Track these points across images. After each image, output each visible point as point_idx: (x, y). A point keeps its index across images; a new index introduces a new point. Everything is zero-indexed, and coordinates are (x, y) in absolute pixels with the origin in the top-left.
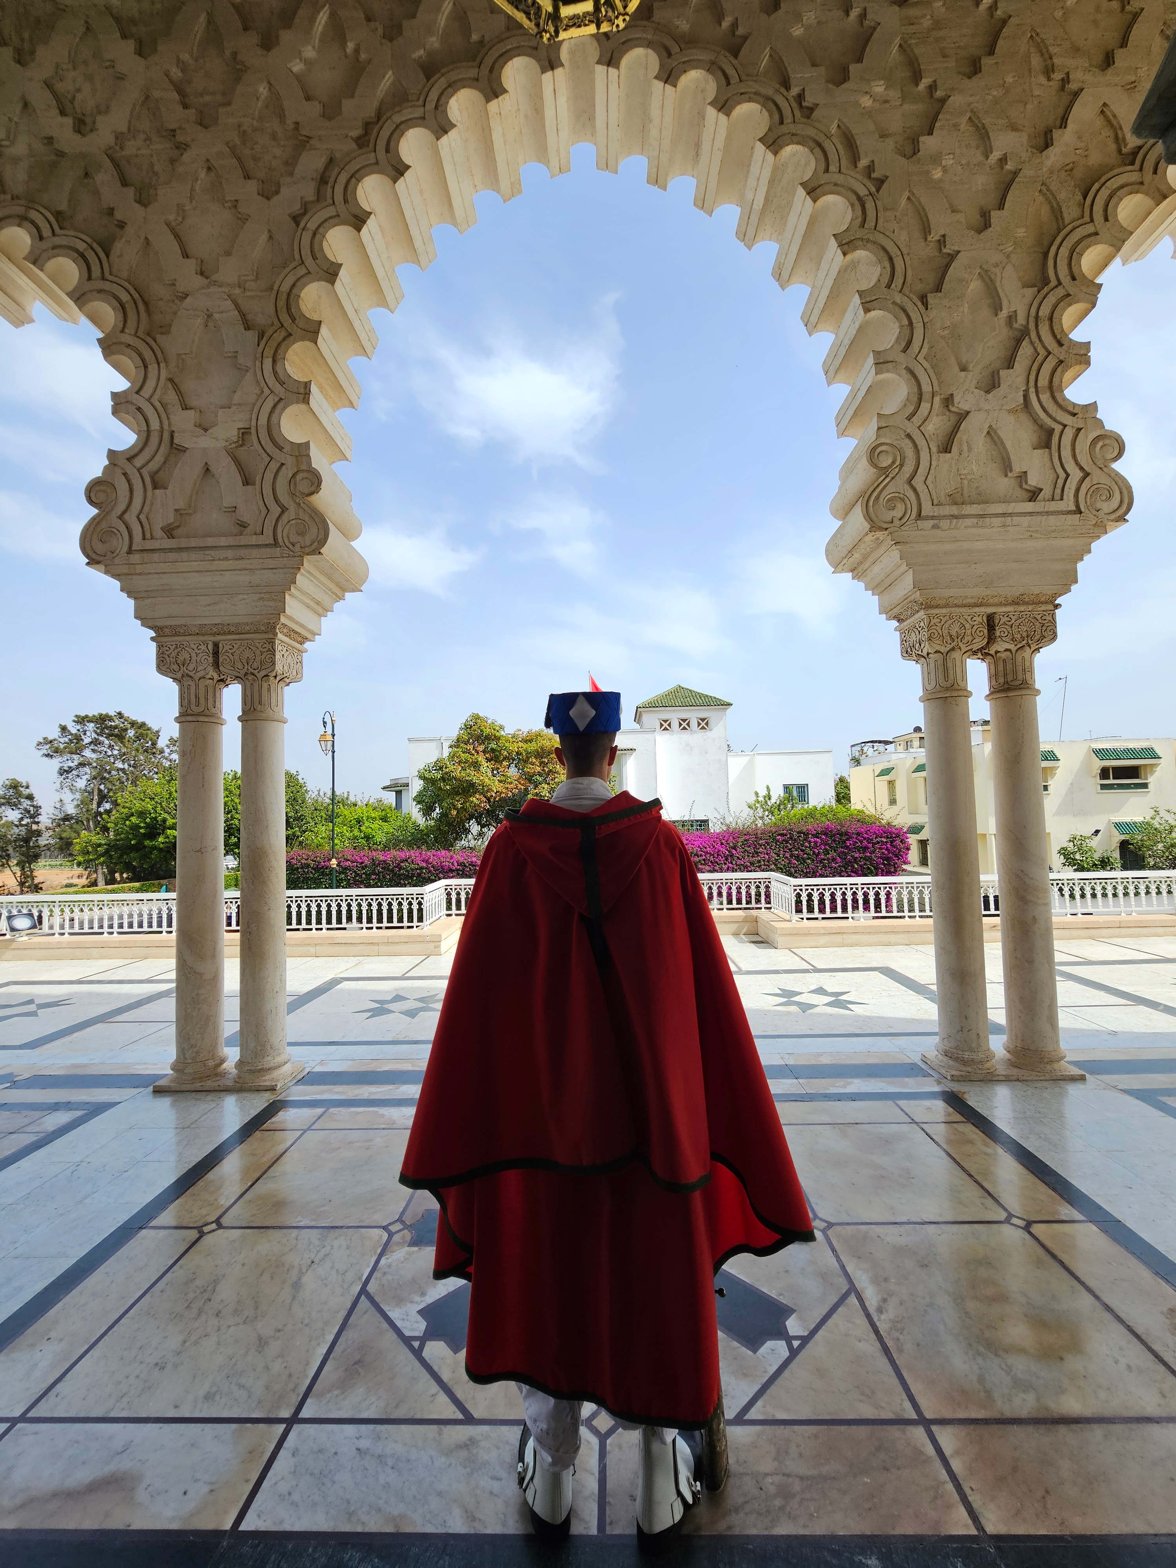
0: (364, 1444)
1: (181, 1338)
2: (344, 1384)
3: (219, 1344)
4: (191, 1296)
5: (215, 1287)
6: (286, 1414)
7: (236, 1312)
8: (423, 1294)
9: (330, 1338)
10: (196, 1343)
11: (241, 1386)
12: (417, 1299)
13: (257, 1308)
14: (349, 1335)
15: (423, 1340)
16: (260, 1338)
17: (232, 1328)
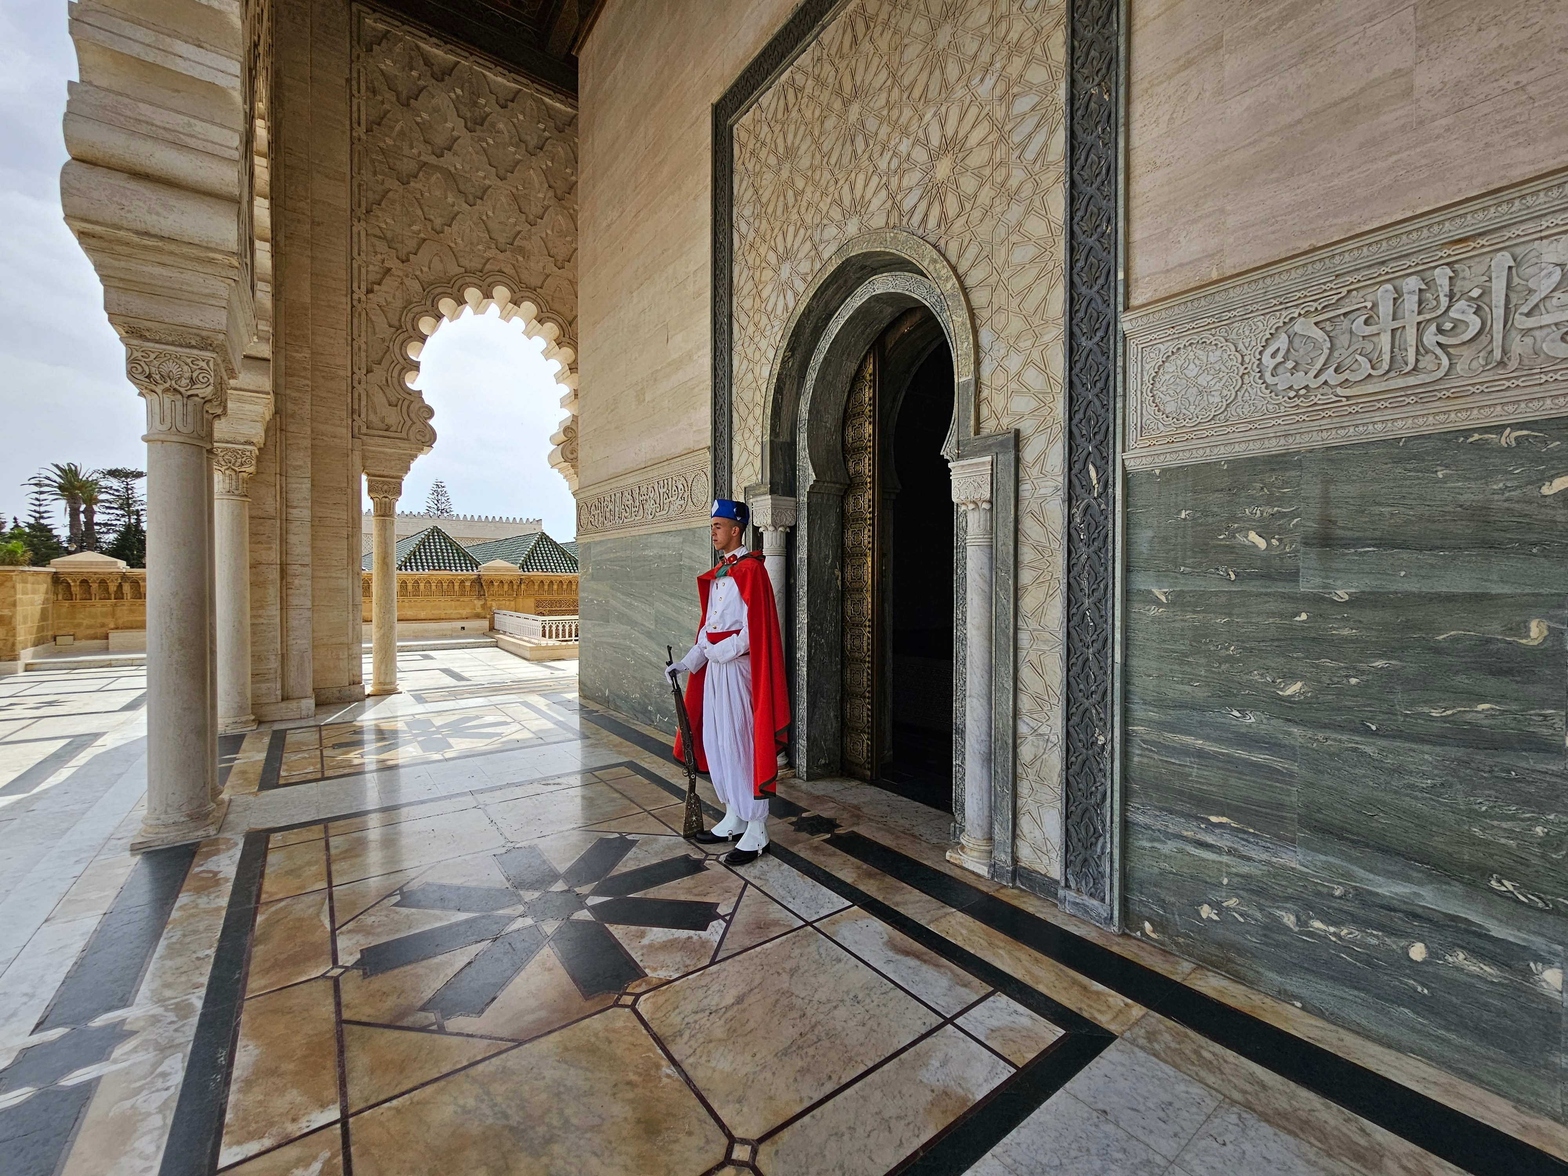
0: (791, 900)
1: (836, 1012)
2: (776, 923)
3: (816, 990)
4: (811, 1051)
5: (790, 1047)
6: (809, 928)
7: (792, 1007)
8: (690, 938)
9: (758, 949)
10: (829, 1001)
11: (820, 955)
12: (695, 938)
13: (777, 1001)
14: (748, 944)
15: (723, 918)
16: (792, 975)
17: (802, 995)
